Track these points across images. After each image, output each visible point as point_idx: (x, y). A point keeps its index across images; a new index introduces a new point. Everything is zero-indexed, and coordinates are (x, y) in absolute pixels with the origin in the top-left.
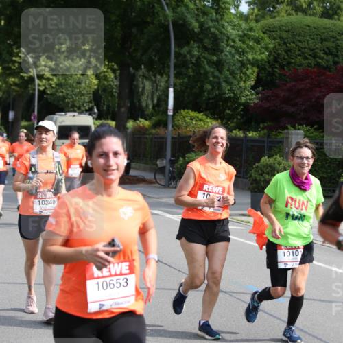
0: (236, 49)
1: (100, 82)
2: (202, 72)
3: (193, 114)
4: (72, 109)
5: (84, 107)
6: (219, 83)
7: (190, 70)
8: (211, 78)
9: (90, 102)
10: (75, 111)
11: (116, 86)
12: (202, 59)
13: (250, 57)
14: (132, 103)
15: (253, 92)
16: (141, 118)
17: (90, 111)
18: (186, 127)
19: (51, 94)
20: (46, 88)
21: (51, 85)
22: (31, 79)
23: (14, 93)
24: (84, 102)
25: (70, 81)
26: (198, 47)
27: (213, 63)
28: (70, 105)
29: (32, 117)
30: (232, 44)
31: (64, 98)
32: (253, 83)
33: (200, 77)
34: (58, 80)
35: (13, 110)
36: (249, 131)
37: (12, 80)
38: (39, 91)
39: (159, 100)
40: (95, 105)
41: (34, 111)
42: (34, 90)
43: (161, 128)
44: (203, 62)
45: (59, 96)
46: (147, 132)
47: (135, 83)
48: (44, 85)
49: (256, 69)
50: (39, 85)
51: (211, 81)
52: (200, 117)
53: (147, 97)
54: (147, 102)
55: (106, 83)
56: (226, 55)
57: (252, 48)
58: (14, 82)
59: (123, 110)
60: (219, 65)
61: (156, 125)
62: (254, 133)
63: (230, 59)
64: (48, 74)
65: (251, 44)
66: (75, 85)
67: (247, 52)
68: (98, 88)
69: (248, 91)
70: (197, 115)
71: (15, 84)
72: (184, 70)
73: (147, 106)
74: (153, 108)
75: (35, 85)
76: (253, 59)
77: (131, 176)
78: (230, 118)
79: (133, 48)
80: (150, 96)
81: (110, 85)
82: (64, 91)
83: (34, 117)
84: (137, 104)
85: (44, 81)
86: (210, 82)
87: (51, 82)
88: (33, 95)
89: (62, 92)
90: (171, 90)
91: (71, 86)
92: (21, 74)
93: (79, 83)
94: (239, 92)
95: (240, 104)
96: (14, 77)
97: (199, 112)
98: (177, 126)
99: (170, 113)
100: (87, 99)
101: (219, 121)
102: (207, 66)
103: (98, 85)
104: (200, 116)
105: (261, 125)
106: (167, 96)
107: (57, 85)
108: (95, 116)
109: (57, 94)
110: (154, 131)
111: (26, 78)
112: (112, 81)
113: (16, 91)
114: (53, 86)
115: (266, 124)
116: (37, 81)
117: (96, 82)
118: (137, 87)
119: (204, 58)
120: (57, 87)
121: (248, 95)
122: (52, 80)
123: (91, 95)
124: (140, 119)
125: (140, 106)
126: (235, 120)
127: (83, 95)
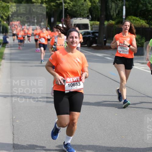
1: (92, 4)
3: (134, 18)
4: (80, 16)
5: (85, 15)
6: (146, 4)
8: (142, 2)
9: (88, 13)
10: (81, 17)
11: (99, 6)
14: (107, 13)
16: (111, 20)
17: (88, 17)
19: (70, 10)
20: (68, 7)
21: (70, 6)
22: (61, 4)
23: (53, 10)
24: (85, 13)
25: (79, 4)
28: (79, 15)
29: (62, 20)
31: (76, 11)
34: (73, 3)
35: (53, 17)
37: (52, 4)
38: (65, 8)
39: (119, 12)
40: (90, 14)
41: (62, 17)
42: (62, 8)
43: (120, 24)
45: (74, 11)
46: (114, 26)
47: (108, 4)
48: (67, 6)
50: (65, 6)
53: (113, 10)
54: (113, 13)
55: (94, 4)
58: (53, 5)
59: (103, 16)
61: (117, 23)
64: (68, 1)
66: (81, 5)
68: (91, 7)
70: (136, 18)
71: (54, 6)
73: (113, 15)
74: (116, 15)
75: (63, 6)
77: (107, 46)
78: (151, 19)
80: (115, 10)
81: (97, 5)
82: (76, 8)
83: (63, 20)
84: (109, 14)
85: (67, 4)
86: (142, 4)
88: (62, 10)
90: (124, 7)
91: (79, 6)
92: (56, 1)
93: (83, 4)
96: (53, 2)
100: (86, 12)
101: (146, 21)
103: (91, 5)
104: (137, 18)
106: (122, 10)
108: (90, 19)
109: (73, 9)
110: (116, 26)
111: (59, 3)
112: (97, 3)
113: (54, 9)
114: (71, 6)
116: (64, 4)
118: (109, 6)
120: (73, 7)
122: (70, 3)
123: (88, 10)
124: (110, 21)
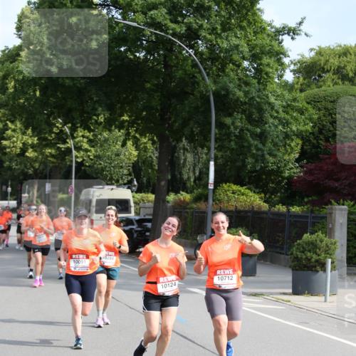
0: (280, 120)
1: (139, 153)
2: (246, 144)
3: (235, 187)
4: (110, 183)
5: (122, 179)
6: (263, 155)
7: (233, 143)
8: (254, 151)
9: (130, 175)
10: (112, 184)
11: (156, 157)
12: (245, 131)
13: (294, 128)
14: (173, 176)
15: (297, 165)
16: (183, 191)
17: (129, 184)
18: (229, 201)
19: (89, 166)
20: (84, 160)
21: (89, 156)
22: (69, 151)
23: (51, 165)
24: (123, 175)
25: (109, 153)
26: (241, 119)
27: (256, 135)
28: (108, 178)
30: (276, 115)
31: (103, 169)
32: (297, 156)
33: (243, 149)
34: (96, 151)
36: (292, 205)
37: (48, 151)
38: (77, 162)
39: (200, 173)
40: (135, 177)
42: (72, 161)
43: (202, 202)
44: (247, 134)
45: (98, 168)
46: (188, 207)
47: (176, 154)
48: (82, 157)
49: (300, 141)
50: (77, 157)
51: (254, 154)
52: (243, 191)
53: (189, 169)
54: (188, 174)
55: (145, 154)
56: (270, 127)
57: (296, 119)
58: (50, 153)
59: (163, 183)
60: (262, 137)
61: (197, 199)
62: (298, 208)
63: (273, 131)
64: (86, 146)
65: (295, 115)
66: (113, 157)
67: (290, 123)
69: (292, 163)
70: (240, 188)
71: (52, 156)
72: (226, 143)
73: (189, 178)
74: (195, 181)
75: (72, 157)
76: (298, 130)
78: (274, 192)
79: (173, 119)
80: (192, 168)
81: (150, 157)
84: (179, 176)
85: (82, 153)
86: (253, 156)
87: (89, 153)
88: (71, 166)
89: (101, 164)
90: (212, 163)
91: (109, 158)
92: (59, 145)
93: (118, 155)
94: (283, 165)
95: (284, 178)
96: (50, 148)
97: (242, 185)
98: (219, 200)
99: (211, 187)
100: (125, 172)
101: (263, 195)
102: (250, 139)
103: (139, 156)
104: (243, 189)
105: (306, 200)
106: (208, 169)
107: (95, 157)
108: (134, 189)
109: (95, 166)
110: (195, 206)
111: (63, 149)
112: (153, 152)
113: (53, 162)
114: (91, 157)
115: (310, 198)
116: (74, 153)
117: (136, 153)
118: (178, 158)
119: (248, 130)
120: (96, 159)
121: (292, 168)
122: (90, 151)
123: (131, 168)
124: (181, 192)
125: (182, 179)
126: (279, 194)
127: (122, 167)
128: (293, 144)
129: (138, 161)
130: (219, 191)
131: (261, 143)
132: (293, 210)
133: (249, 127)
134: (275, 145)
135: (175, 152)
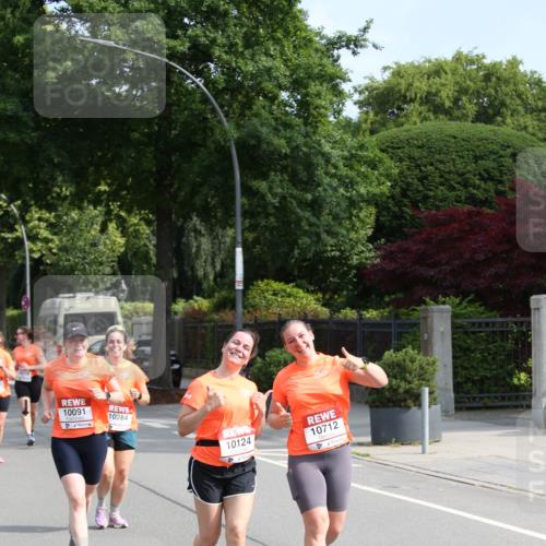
0: (340, 179)
1: (128, 241)
2: (293, 218)
3: (276, 285)
6: (318, 235)
9: (114, 274)
11: (153, 246)
12: (289, 199)
13: (363, 190)
14: (182, 273)
15: (371, 246)
16: (198, 295)
18: (268, 307)
19: (52, 265)
20: (43, 255)
21: (50, 249)
22: (19, 243)
25: (81, 243)
26: (282, 181)
27: (306, 204)
29: (23, 303)
30: (333, 171)
31: (73, 268)
32: (370, 232)
33: (287, 227)
34: (61, 241)
36: (366, 308)
38: (32, 259)
39: (223, 265)
41: (24, 292)
42: (24, 258)
43: (227, 310)
44: (292, 203)
46: (207, 318)
47: (184, 240)
48: (40, 251)
49: (373, 210)
50: (31, 251)
51: (306, 231)
52: (288, 290)
53: (205, 262)
54: (205, 270)
55: (137, 242)
56: (325, 190)
57: (365, 177)
60: (315, 206)
61: (219, 307)
62: (375, 313)
63: (331, 196)
64: (44, 233)
65: (363, 170)
66: (87, 248)
67: (357, 183)
68: (125, 252)
69: (363, 245)
70: (284, 287)
73: (206, 276)
74: (215, 279)
75: (25, 252)
76: (368, 192)
78: (336, 290)
79: (176, 186)
80: (210, 258)
81: (145, 245)
82: (72, 258)
83: (26, 303)
84: (190, 273)
85: (40, 244)
86: (306, 234)
87: (50, 244)
88: (24, 266)
89: (69, 260)
90: (239, 251)
91: (82, 250)
92: (3, 235)
93: (94, 245)
94: (348, 247)
95: (351, 267)
97: (287, 282)
98: (252, 307)
99: (239, 287)
100: (108, 270)
101: (320, 295)
102: (298, 210)
103: (126, 246)
104: (289, 288)
105: (387, 299)
106: (233, 259)
107: (60, 249)
109: (61, 263)
110: (216, 317)
111: (10, 240)
112: (148, 238)
114: (54, 251)
115: (393, 297)
116: (28, 244)
117: (122, 241)
118: (188, 246)
119: (292, 196)
120: (61, 253)
121: (363, 252)
122: (52, 241)
123: (115, 264)
124: (195, 297)
125: (195, 276)
126: (345, 293)
127: (101, 264)
128: (362, 215)
129: (125, 253)
130: (253, 293)
131: (314, 215)
132: (368, 316)
133: (295, 192)
134: (336, 217)
135: (183, 236)
